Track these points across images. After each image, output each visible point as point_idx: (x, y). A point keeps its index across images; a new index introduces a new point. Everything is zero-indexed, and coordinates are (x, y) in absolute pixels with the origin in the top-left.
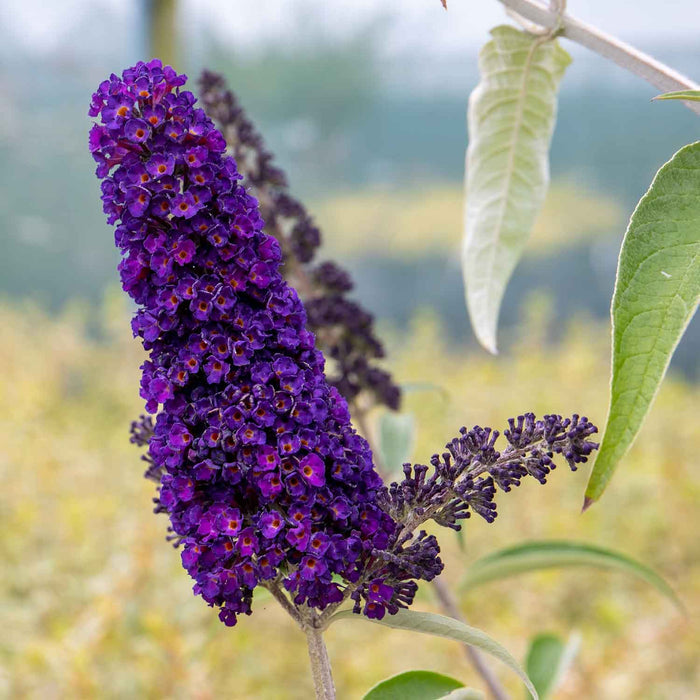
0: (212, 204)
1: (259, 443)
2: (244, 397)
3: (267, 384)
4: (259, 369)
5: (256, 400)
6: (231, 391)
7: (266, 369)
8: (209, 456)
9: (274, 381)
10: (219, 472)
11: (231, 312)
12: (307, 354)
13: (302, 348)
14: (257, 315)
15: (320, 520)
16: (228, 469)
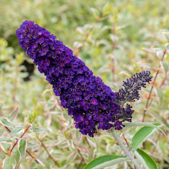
0: (50, 49)
1: (80, 99)
2: (73, 90)
3: (78, 85)
4: (75, 82)
5: (76, 90)
6: (70, 90)
7: (76, 82)
8: (71, 105)
9: (79, 84)
10: (74, 108)
11: (64, 72)
12: (86, 73)
13: (84, 72)
14: (70, 70)
15: (101, 111)
16: (76, 107)
